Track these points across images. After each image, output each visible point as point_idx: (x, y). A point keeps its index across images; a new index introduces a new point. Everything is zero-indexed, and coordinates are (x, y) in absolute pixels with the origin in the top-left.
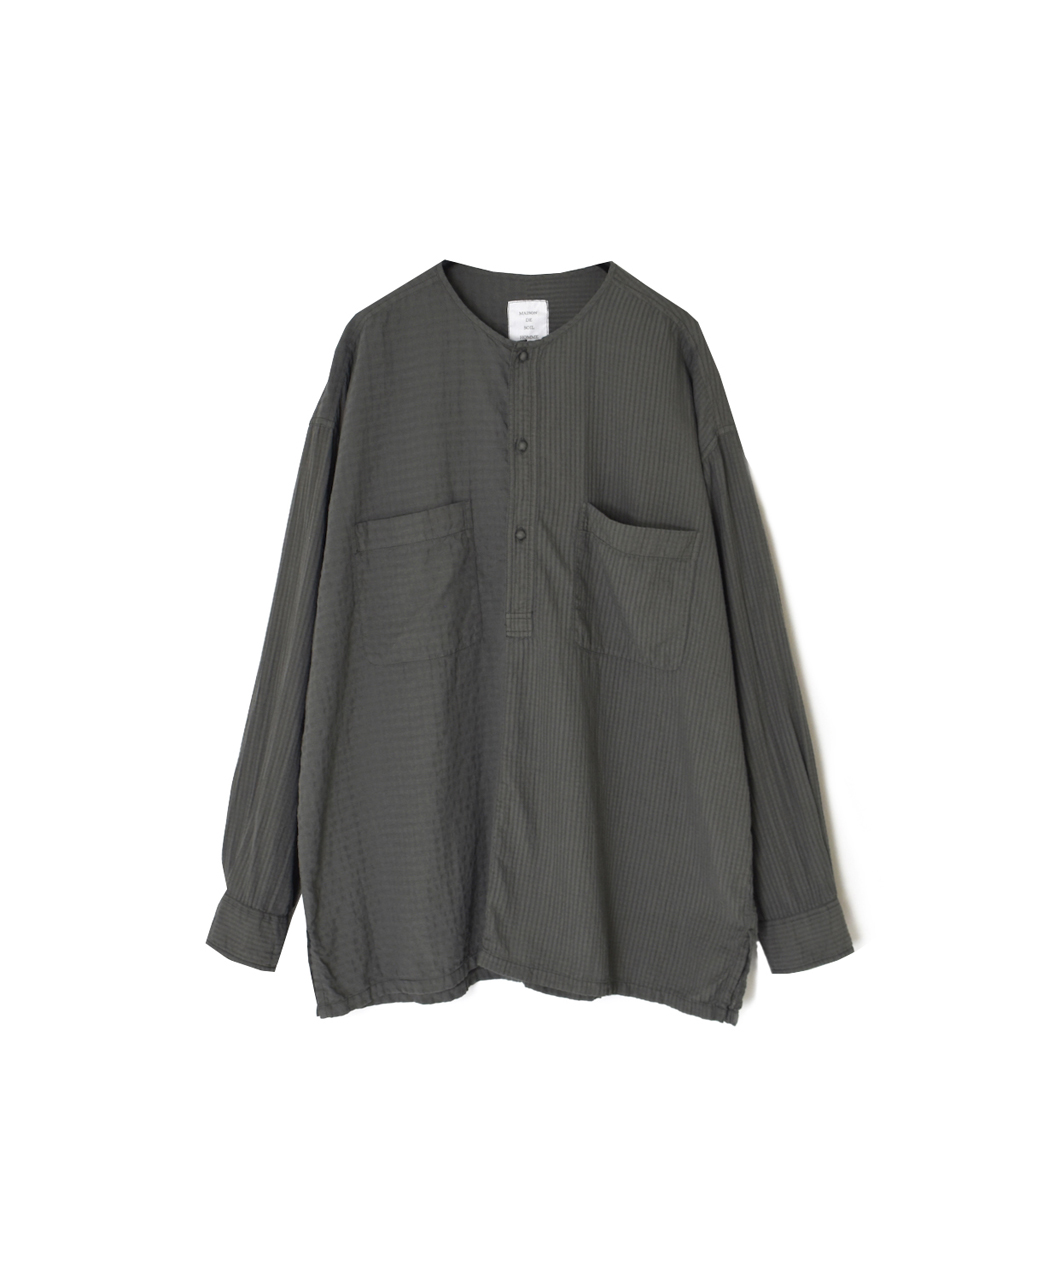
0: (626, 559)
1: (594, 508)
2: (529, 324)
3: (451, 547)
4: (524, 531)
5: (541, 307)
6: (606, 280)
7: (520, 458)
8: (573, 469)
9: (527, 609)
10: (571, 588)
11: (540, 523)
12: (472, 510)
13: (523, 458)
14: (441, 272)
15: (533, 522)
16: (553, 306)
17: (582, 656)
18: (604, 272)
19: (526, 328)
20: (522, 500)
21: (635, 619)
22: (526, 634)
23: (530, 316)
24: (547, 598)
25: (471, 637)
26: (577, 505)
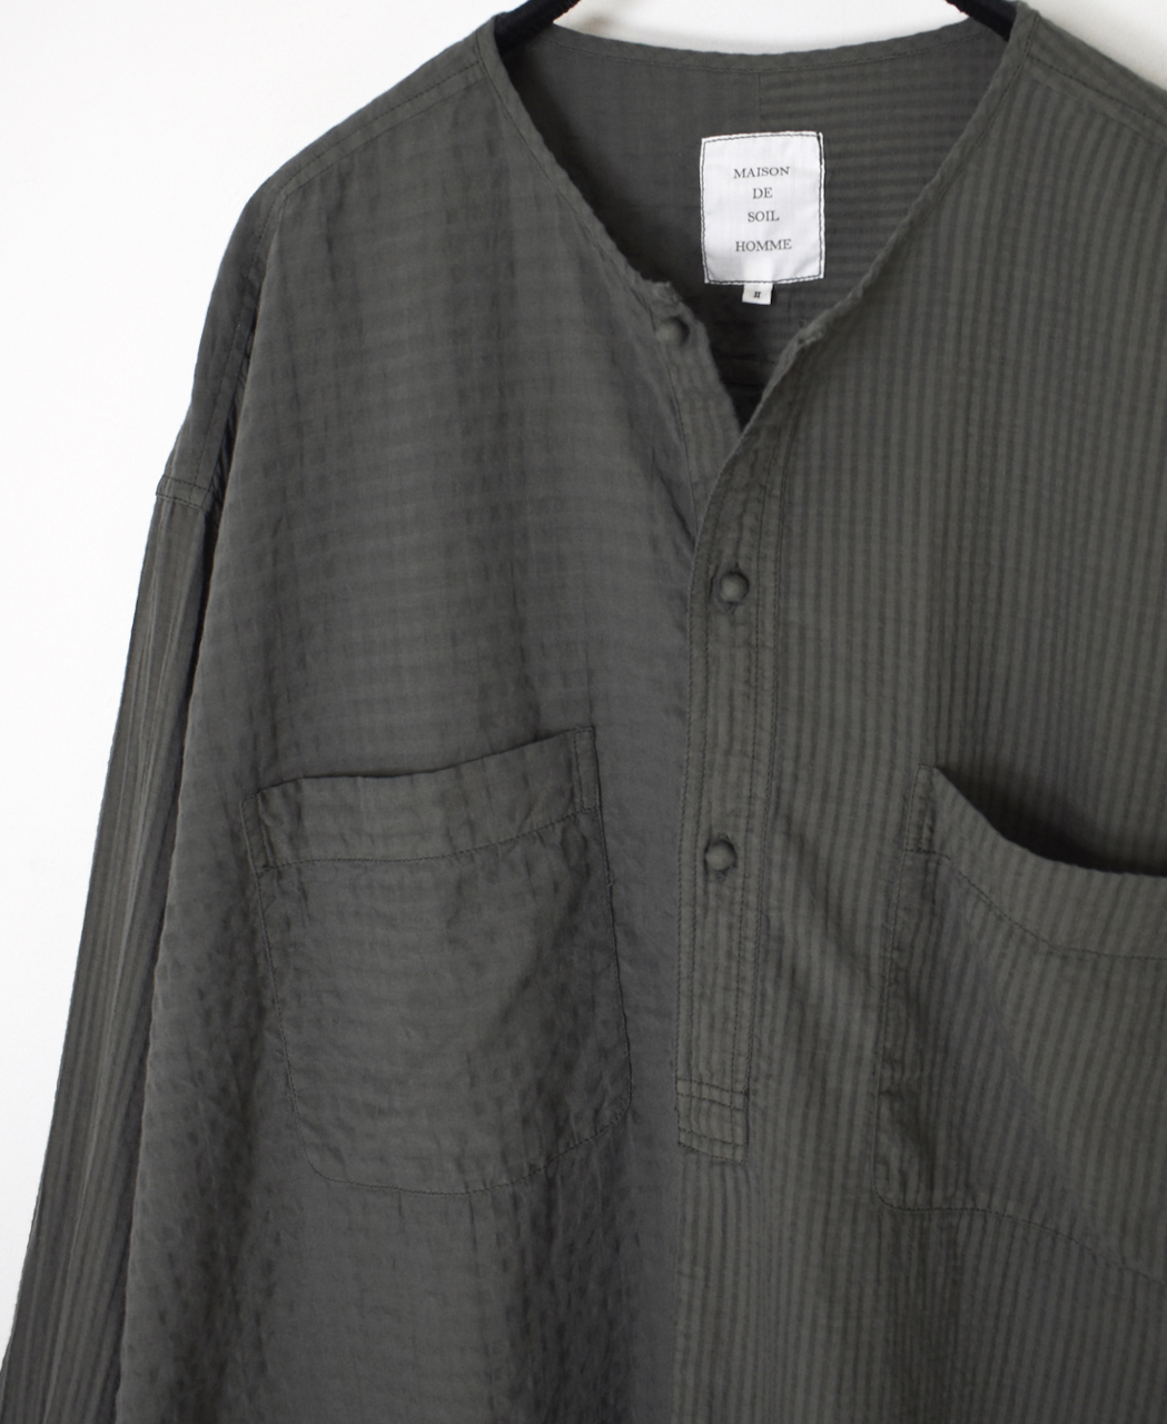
0: (1055, 962)
1: (952, 790)
2: (763, 205)
3: (529, 868)
4: (731, 847)
5: (801, 153)
6: (1005, 61)
7: (722, 624)
8: (889, 660)
9: (735, 1081)
10: (870, 1032)
11: (781, 825)
12: (595, 757)
13: (733, 624)
14: (490, 52)
15: (757, 823)
16: (837, 148)
17: (896, 1233)
18: (998, 38)
19: (753, 217)
20: (728, 752)
21: (1078, 1142)
22: (728, 1153)
23: (764, 182)
24: (790, 1061)
25: (597, 1112)
26: (898, 775)
